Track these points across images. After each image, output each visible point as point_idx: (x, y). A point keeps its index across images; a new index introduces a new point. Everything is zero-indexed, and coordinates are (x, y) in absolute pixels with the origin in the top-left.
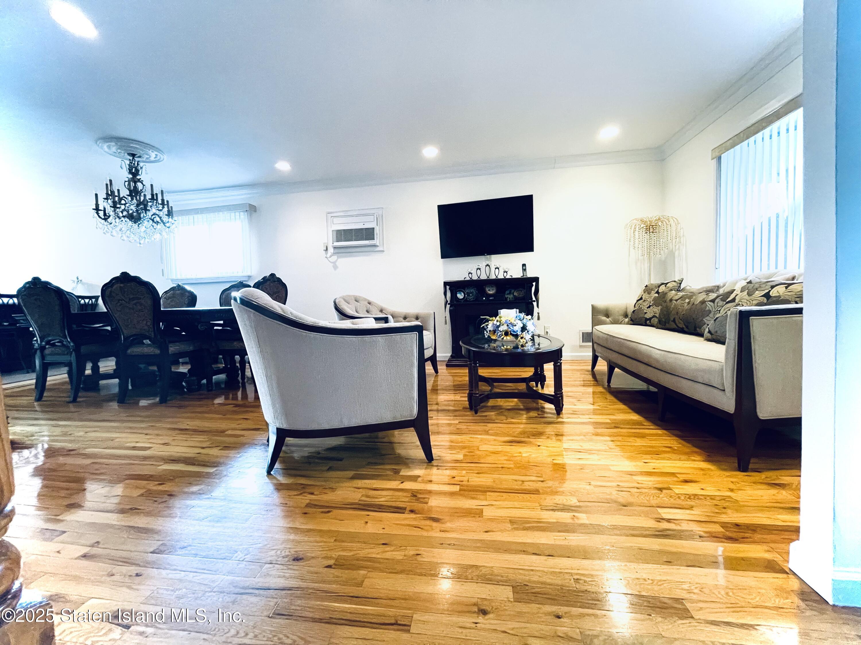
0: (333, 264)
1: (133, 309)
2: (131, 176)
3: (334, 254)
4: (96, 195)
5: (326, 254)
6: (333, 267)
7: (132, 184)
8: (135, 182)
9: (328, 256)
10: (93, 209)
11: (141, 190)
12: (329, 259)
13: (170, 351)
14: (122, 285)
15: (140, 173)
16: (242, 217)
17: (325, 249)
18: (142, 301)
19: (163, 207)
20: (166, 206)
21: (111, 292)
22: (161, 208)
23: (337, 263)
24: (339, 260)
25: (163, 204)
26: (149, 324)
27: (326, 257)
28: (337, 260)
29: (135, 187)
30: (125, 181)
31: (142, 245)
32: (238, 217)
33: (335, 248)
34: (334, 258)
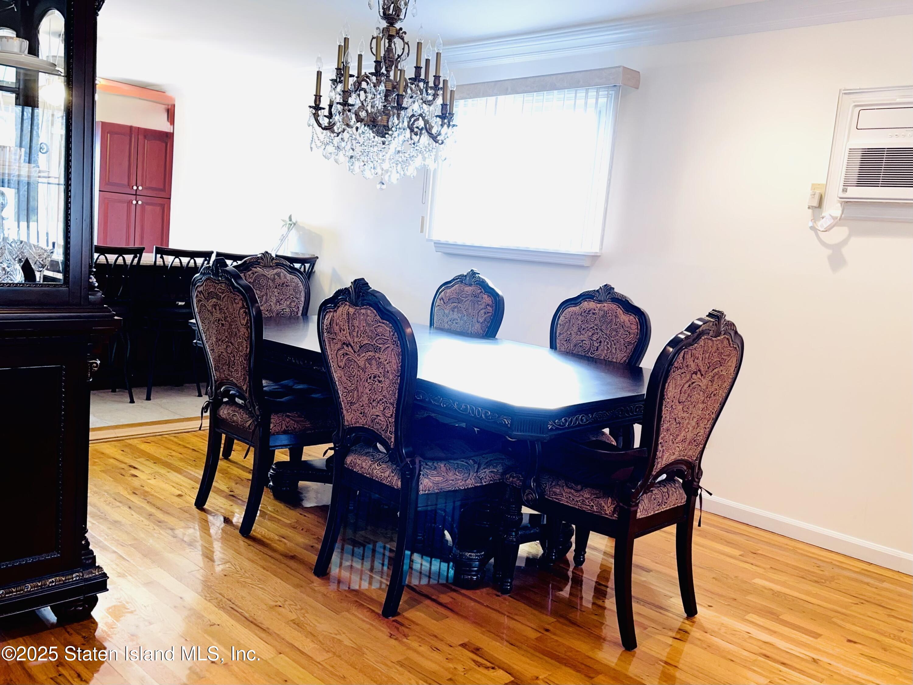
0: (829, 252)
1: (364, 370)
2: (384, 24)
3: (839, 222)
4: (319, 74)
5: (815, 219)
6: (830, 258)
7: (384, 43)
8: (390, 38)
9: (822, 224)
10: (310, 107)
11: (399, 56)
12: (822, 235)
13: (421, 487)
14: (352, 310)
15: (402, 17)
16: (603, 101)
17: (815, 203)
18: (383, 357)
19: (435, 96)
20: (440, 92)
21: (332, 320)
22: (430, 98)
23: (845, 250)
24: (854, 240)
25: (436, 87)
26: (388, 413)
27: (812, 228)
28: (845, 242)
29: (389, 50)
30: (373, 38)
31: (384, 187)
32: (592, 101)
33: (847, 203)
34: (841, 232)
